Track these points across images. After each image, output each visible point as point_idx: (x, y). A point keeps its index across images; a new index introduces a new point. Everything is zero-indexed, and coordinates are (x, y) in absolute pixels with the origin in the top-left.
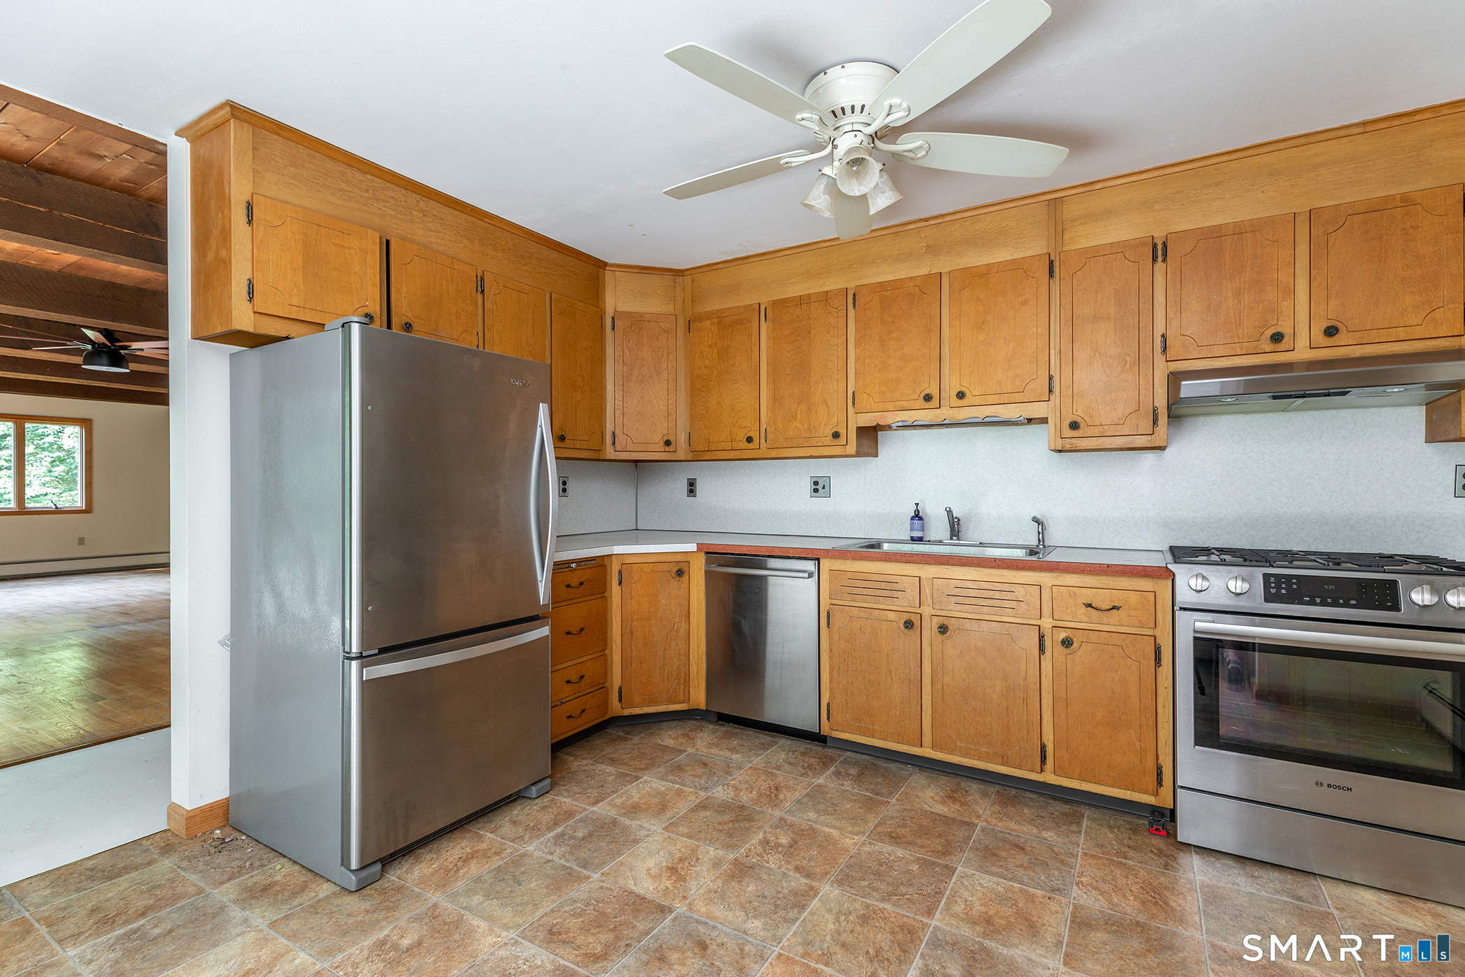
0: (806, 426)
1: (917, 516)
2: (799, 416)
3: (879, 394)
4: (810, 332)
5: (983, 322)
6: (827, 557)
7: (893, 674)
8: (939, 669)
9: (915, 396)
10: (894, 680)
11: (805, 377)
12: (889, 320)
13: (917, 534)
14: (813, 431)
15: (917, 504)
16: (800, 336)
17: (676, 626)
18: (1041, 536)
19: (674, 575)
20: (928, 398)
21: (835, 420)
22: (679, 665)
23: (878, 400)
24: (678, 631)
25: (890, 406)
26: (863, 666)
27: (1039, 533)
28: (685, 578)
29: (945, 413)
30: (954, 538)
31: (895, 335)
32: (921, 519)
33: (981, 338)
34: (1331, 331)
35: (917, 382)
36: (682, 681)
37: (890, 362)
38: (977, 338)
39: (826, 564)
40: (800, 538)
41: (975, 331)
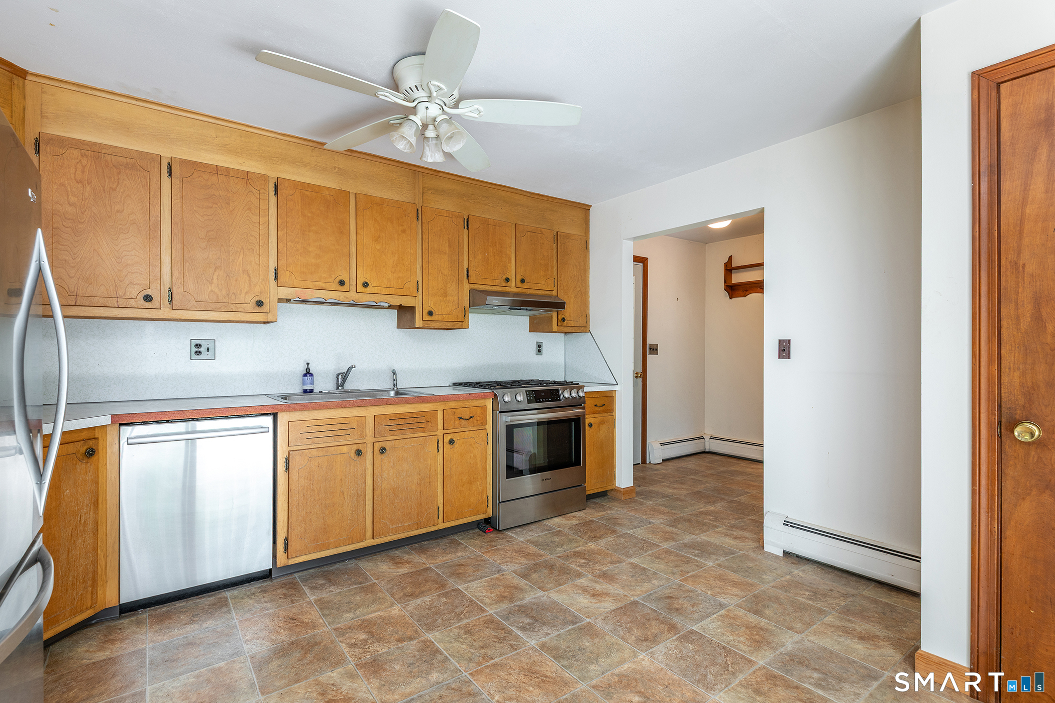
0: (224, 292)
1: (308, 373)
2: (215, 281)
3: (301, 273)
4: (228, 204)
5: (379, 237)
6: (282, 411)
7: (345, 493)
8: (379, 479)
9: (331, 280)
10: (346, 498)
11: (222, 245)
12: (309, 215)
13: (308, 387)
14: (233, 297)
15: (308, 364)
16: (217, 204)
17: (83, 519)
18: (395, 382)
19: (81, 457)
20: (342, 283)
21: (257, 289)
22: (86, 565)
23: (299, 278)
24: (85, 524)
25: (310, 285)
26: (320, 495)
27: (394, 380)
28: (94, 458)
29: (352, 296)
30: (340, 388)
31: (314, 228)
32: (312, 375)
33: (378, 247)
34: (523, 281)
35: (333, 269)
36: (89, 583)
37: (310, 249)
38: (375, 246)
39: (283, 418)
40: (175, 401)
41: (374, 242)
